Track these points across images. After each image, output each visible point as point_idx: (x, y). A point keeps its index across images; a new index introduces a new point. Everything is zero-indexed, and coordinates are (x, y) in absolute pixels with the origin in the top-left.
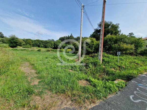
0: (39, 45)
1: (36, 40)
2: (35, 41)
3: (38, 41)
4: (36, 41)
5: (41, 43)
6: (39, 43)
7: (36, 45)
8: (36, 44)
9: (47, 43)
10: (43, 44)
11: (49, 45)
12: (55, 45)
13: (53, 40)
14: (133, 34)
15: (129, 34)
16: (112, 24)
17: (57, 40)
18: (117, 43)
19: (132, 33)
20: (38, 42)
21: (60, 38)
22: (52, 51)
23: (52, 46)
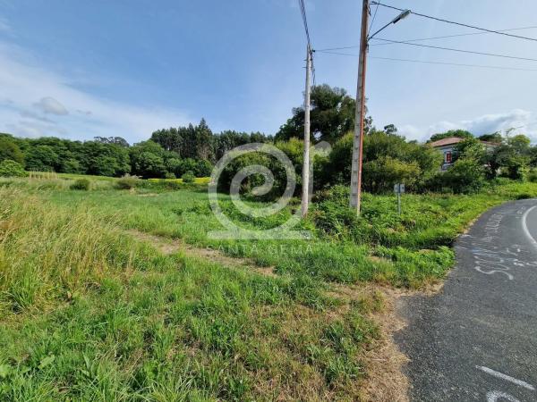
0: (58, 161)
1: (42, 139)
2: (34, 143)
3: (52, 144)
4: (45, 146)
5: (68, 152)
6: (57, 156)
7: (45, 163)
8: (42, 159)
9: (96, 155)
10: (78, 159)
11: (109, 162)
12: (137, 160)
13: (122, 142)
14: (396, 130)
15: (385, 128)
16: (346, 95)
17: (143, 143)
18: (376, 158)
19: (392, 126)
20: (50, 148)
21: (154, 135)
22: (137, 185)
23: (121, 165)
